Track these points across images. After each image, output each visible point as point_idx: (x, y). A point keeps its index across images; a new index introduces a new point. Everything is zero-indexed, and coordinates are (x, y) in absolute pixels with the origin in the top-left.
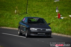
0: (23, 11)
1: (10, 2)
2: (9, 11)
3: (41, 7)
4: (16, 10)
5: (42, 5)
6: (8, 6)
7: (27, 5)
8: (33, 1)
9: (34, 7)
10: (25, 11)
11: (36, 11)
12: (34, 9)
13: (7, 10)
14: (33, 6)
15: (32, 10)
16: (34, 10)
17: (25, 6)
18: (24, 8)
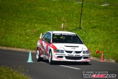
0: (75, 25)
1: (53, 11)
2: (52, 24)
3: (105, 18)
4: (63, 24)
5: (106, 14)
6: (50, 17)
7: (81, 15)
8: (91, 8)
9: (93, 19)
10: (78, 25)
11: (95, 25)
12: (92, 21)
13: (48, 24)
14: (90, 17)
15: (89, 23)
16: (93, 23)
17: (77, 17)
18: (76, 21)
